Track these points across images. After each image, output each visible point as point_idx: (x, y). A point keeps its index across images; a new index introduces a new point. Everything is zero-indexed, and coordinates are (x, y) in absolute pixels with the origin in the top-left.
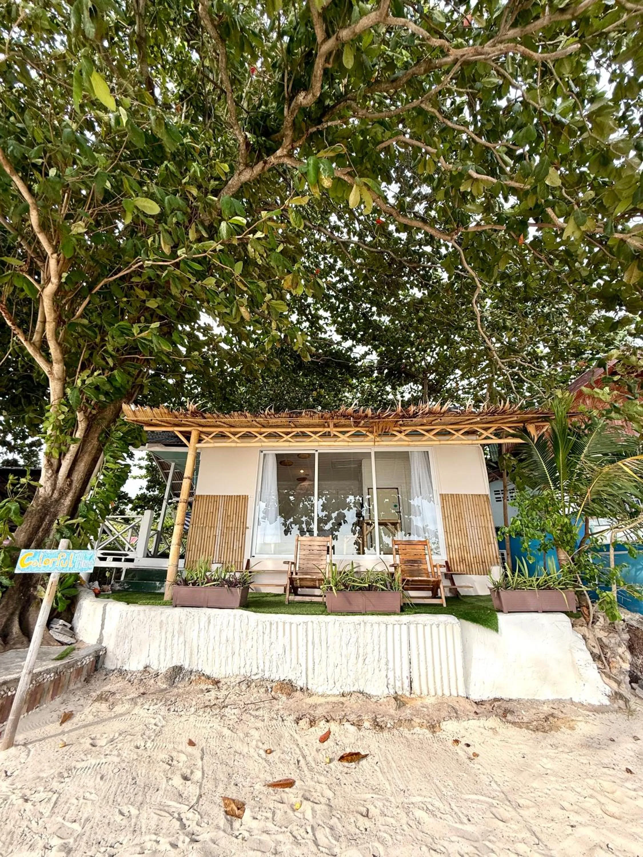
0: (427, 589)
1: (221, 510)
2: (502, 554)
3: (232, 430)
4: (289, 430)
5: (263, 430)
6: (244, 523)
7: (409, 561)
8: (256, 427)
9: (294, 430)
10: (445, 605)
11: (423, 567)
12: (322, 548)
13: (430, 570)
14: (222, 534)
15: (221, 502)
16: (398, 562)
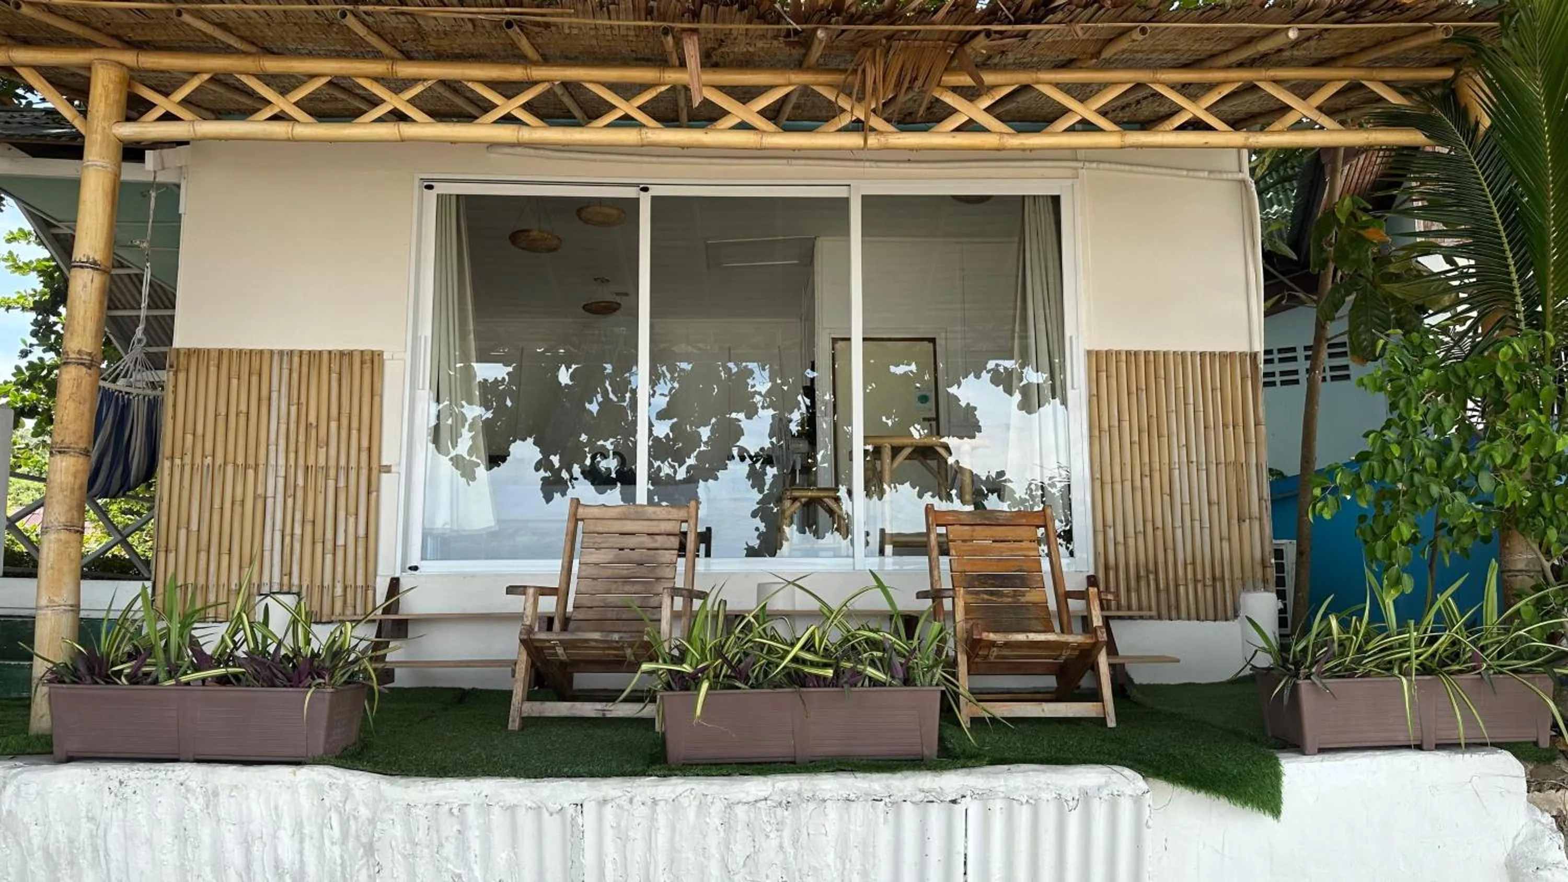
0: (1047, 670)
1: (279, 403)
2: (1279, 554)
3: (272, 65)
4: (516, 73)
5: (406, 70)
6: (372, 449)
7: (984, 580)
8: (377, 56)
9: (538, 73)
10: (1112, 723)
11: (1032, 596)
12: (660, 541)
13: (1052, 605)
14: (289, 490)
15: (278, 377)
16: (946, 583)
